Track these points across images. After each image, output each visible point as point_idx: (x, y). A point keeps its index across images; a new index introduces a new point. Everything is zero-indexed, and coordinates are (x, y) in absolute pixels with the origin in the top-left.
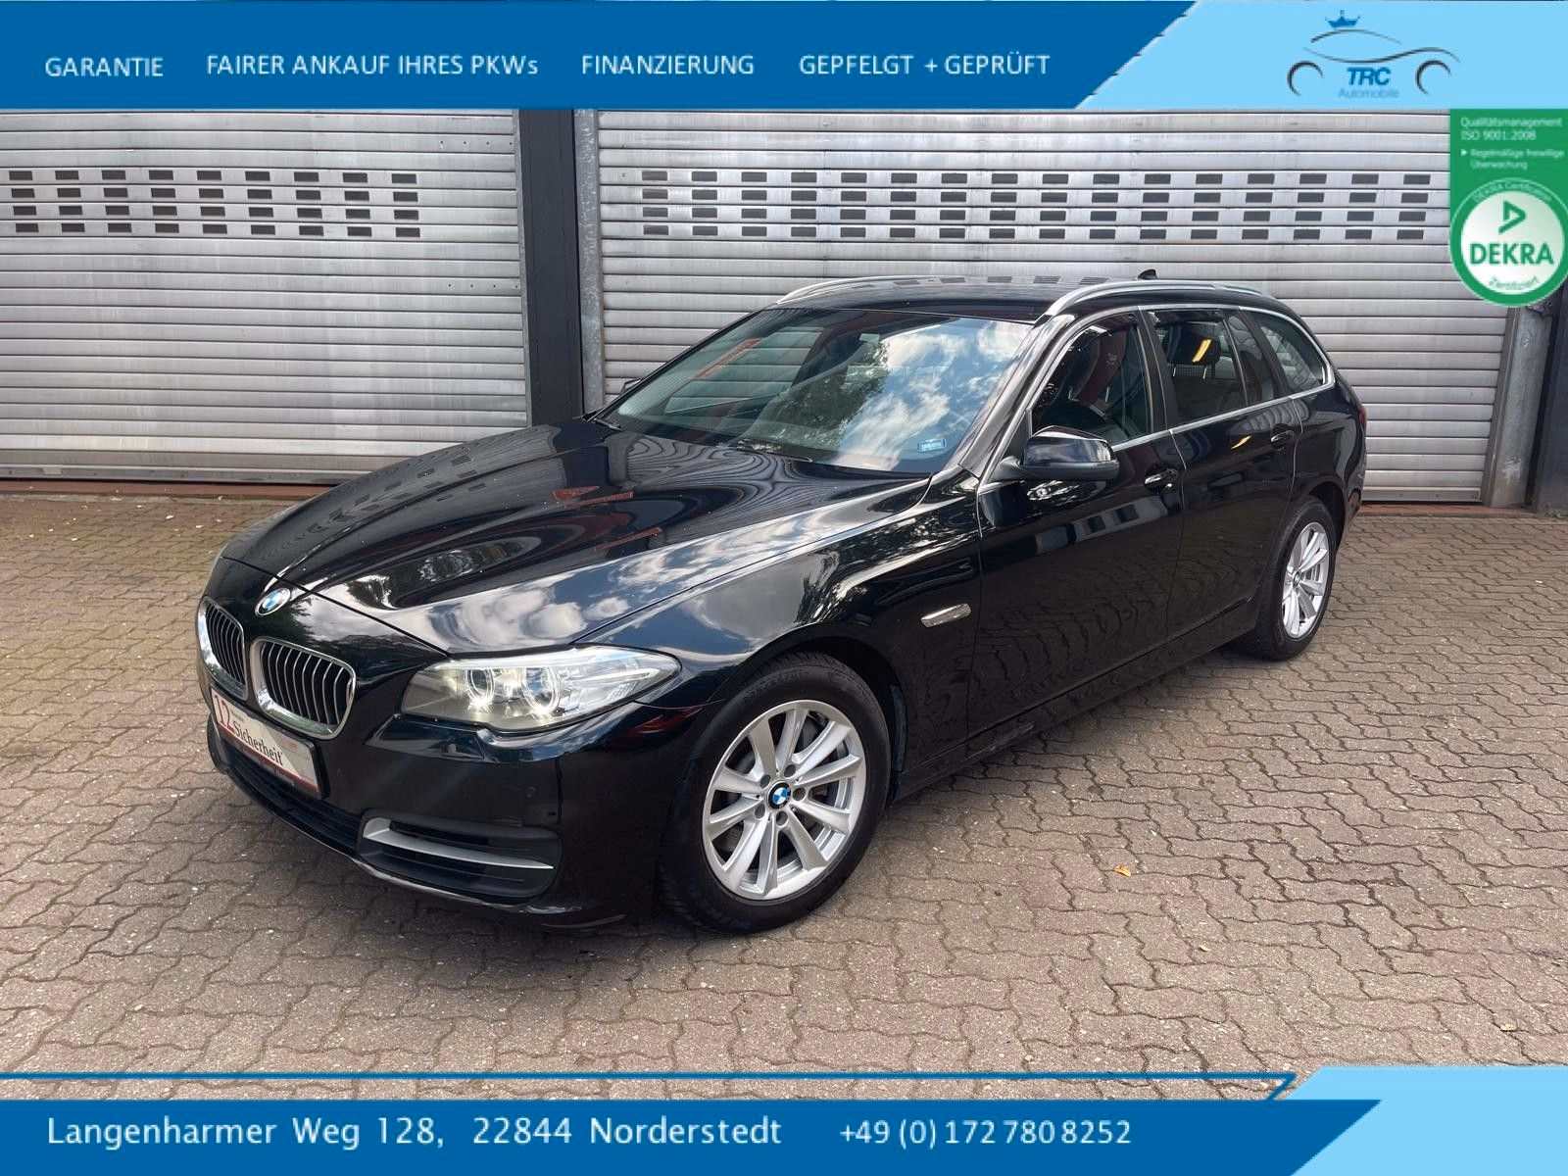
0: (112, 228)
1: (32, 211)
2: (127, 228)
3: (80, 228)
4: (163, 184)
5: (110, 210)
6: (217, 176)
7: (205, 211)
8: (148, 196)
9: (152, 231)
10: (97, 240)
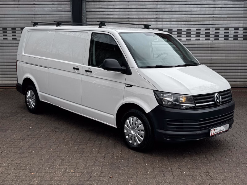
4: (5, 31)
6: (15, 29)
7: (13, 35)
8: (2, 33)
9: (3, 39)
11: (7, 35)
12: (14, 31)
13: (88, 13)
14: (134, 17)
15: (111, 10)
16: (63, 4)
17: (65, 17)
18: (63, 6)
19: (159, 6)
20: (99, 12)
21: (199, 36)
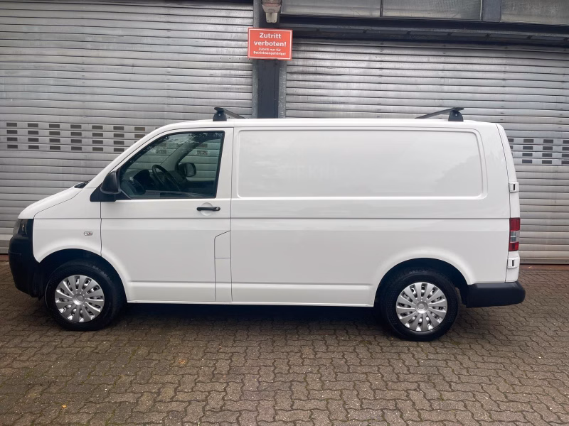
0: (73, 148)
1: (37, 140)
2: (80, 149)
3: (59, 148)
4: (98, 131)
5: (73, 141)
6: (122, 128)
7: (115, 143)
8: (91, 136)
9: (91, 150)
10: (66, 153)
11: (101, 142)
12: (119, 132)
13: (289, 98)
14: (392, 111)
15: (342, 92)
16: (236, 76)
17: (237, 103)
18: (234, 80)
19: (446, 88)
20: (313, 97)
21: (531, 155)
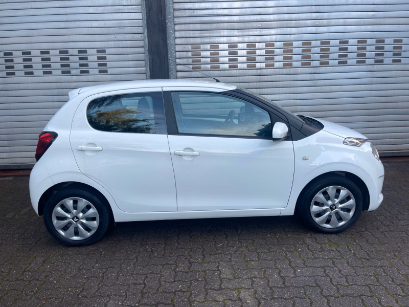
4: (9, 57)
6: (29, 53)
7: (25, 67)
8: (3, 62)
9: (5, 75)
11: (12, 67)
13: (177, 13)
15: (225, 4)
17: (130, 24)
18: (125, 1)
20: (199, 11)
21: (400, 54)
